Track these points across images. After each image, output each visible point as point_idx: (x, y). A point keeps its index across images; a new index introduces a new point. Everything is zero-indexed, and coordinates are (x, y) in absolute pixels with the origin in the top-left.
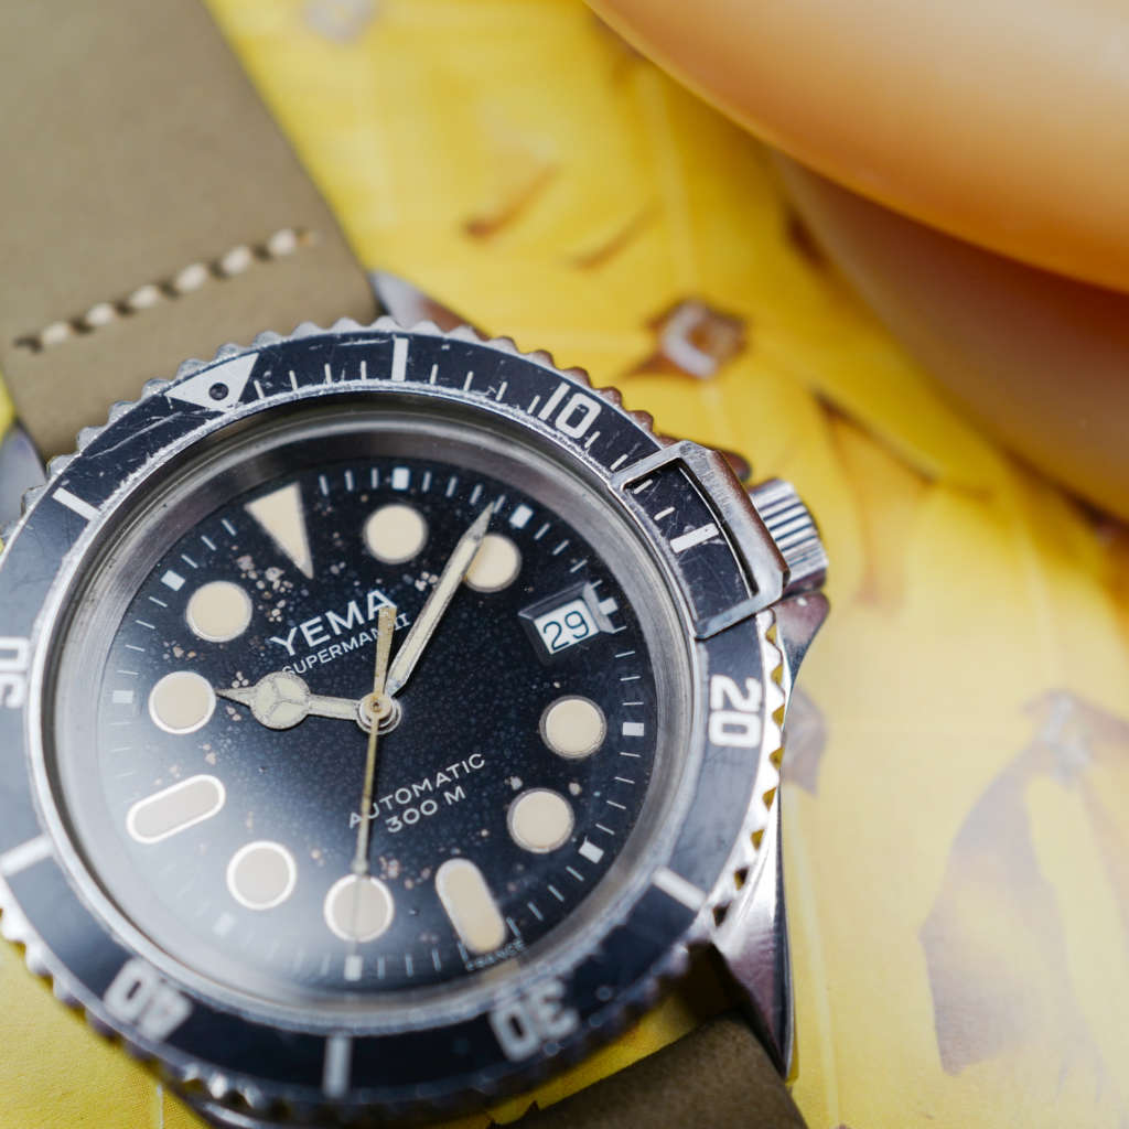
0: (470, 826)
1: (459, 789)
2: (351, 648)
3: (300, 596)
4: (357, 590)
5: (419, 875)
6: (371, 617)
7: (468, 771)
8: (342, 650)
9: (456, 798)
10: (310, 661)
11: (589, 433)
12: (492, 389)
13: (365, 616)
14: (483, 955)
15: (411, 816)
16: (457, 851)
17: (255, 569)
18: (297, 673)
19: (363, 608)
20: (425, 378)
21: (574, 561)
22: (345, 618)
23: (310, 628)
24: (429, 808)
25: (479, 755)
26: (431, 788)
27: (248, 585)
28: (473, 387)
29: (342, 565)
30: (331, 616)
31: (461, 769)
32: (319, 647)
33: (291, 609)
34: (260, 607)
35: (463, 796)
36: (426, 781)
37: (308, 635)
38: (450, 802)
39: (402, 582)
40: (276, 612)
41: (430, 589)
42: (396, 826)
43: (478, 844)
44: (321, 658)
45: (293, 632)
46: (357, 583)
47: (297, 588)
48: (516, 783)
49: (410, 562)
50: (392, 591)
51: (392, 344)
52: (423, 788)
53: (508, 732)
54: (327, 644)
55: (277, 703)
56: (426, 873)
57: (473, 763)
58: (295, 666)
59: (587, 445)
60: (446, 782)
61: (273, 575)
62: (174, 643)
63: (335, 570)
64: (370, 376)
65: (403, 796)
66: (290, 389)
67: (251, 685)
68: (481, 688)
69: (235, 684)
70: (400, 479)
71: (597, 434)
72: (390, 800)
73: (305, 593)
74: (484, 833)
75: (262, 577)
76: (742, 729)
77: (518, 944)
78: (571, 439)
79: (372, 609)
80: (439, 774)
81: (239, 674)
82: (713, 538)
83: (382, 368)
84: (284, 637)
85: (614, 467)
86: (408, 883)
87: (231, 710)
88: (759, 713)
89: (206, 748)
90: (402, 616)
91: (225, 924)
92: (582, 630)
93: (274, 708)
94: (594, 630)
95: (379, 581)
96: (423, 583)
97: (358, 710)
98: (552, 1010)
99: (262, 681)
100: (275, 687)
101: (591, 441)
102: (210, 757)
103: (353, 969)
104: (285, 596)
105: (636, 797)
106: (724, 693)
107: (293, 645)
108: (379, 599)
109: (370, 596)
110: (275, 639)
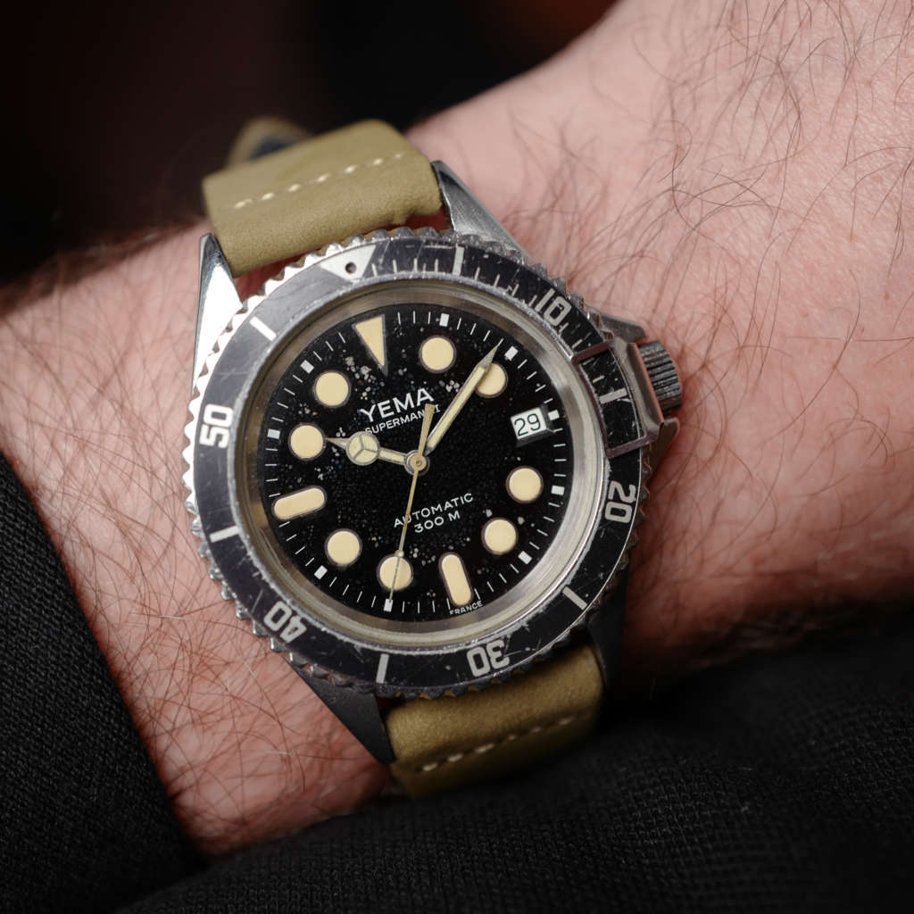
0: (461, 534)
1: (457, 512)
2: (406, 422)
3: (380, 386)
4: (412, 386)
5: (430, 558)
6: (419, 404)
7: (463, 503)
8: (400, 422)
9: (455, 518)
10: (381, 426)
11: (562, 323)
12: (510, 288)
13: (415, 403)
14: (459, 607)
15: (429, 525)
16: (451, 548)
17: (355, 366)
18: (373, 433)
20: (471, 275)
21: (538, 385)
22: (404, 403)
23: (383, 406)
24: (439, 521)
25: (470, 495)
26: (441, 511)
27: (349, 375)
28: (499, 285)
29: (405, 370)
31: (459, 501)
32: (387, 419)
33: (374, 393)
34: (356, 390)
35: (459, 517)
36: (439, 506)
37: (381, 410)
38: (451, 520)
39: (439, 385)
40: (364, 394)
41: (454, 393)
42: (420, 529)
43: (464, 545)
44: (388, 425)
45: (373, 407)
46: (412, 382)
47: (378, 381)
48: (489, 513)
49: (444, 373)
50: (432, 390)
51: (455, 250)
52: (437, 510)
53: (488, 483)
54: (391, 418)
55: (362, 450)
56: (433, 559)
57: (467, 498)
58: (373, 428)
59: (560, 331)
60: (451, 507)
61: (365, 370)
62: (305, 405)
63: (400, 372)
64: (440, 270)
65: (426, 513)
66: (392, 272)
67: (347, 436)
68: (476, 454)
69: (338, 435)
70: (444, 320)
71: (567, 324)
72: (418, 514)
73: (382, 384)
74: (468, 539)
75: (358, 371)
76: (622, 513)
77: (479, 603)
78: (551, 325)
79: (420, 400)
80: (447, 503)
81: (341, 429)
82: (624, 397)
83: (448, 267)
84: (368, 410)
85: (574, 346)
86: (423, 563)
87: (335, 450)
88: (633, 505)
89: (319, 470)
90: (437, 406)
91: (321, 572)
92: (536, 426)
93: (359, 453)
94: (543, 427)
95: (425, 383)
96: (451, 387)
97: (405, 460)
98: (499, 654)
99: (353, 436)
100: (361, 440)
101: (562, 328)
102: (321, 476)
103: (388, 606)
104: (371, 385)
105: (553, 530)
106: (616, 491)
107: (373, 415)
108: (424, 394)
109: (419, 392)
110: (363, 410)
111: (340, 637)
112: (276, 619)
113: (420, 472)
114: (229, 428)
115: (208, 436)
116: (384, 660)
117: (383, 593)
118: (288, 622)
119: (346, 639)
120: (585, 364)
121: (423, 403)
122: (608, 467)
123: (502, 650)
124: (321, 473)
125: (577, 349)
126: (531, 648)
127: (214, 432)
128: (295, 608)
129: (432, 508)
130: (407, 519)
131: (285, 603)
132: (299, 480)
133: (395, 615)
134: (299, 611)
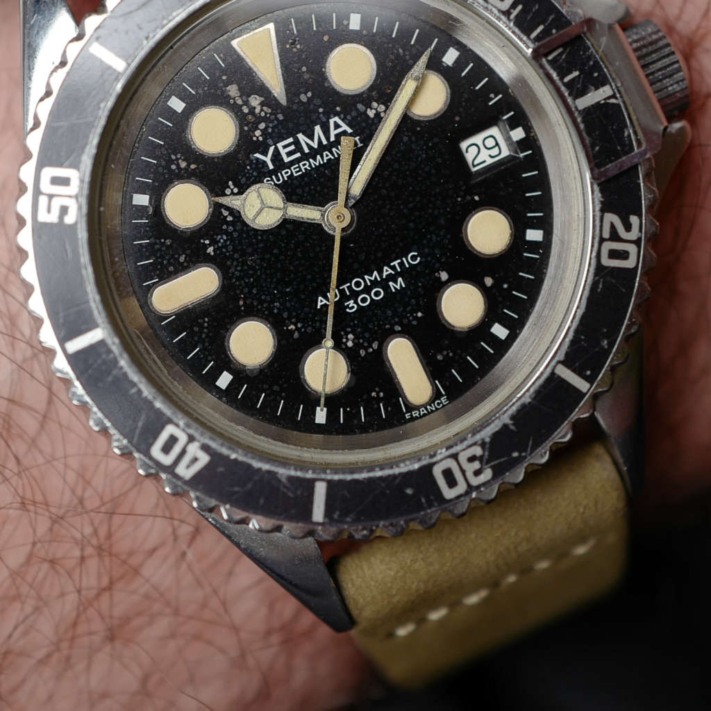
0: (409, 309)
1: (400, 279)
2: (317, 164)
3: (277, 119)
4: (321, 115)
5: (370, 346)
6: (332, 139)
7: (407, 266)
8: (310, 165)
9: (398, 287)
10: (285, 174)
11: (513, 6)
13: (328, 138)
14: (417, 408)
15: (364, 300)
16: (398, 328)
17: (241, 96)
18: (275, 184)
19: (326, 132)
21: (492, 96)
22: (313, 140)
23: (285, 147)
24: (377, 294)
25: (416, 254)
26: (379, 279)
27: (235, 109)
29: (309, 94)
30: (301, 136)
31: (401, 264)
32: (292, 163)
33: (270, 130)
34: (246, 128)
35: (404, 286)
36: (375, 273)
37: (283, 152)
38: (394, 290)
39: (357, 110)
40: (258, 133)
41: (379, 118)
42: (353, 307)
43: (415, 323)
44: (294, 171)
45: (272, 149)
46: (321, 110)
47: (274, 113)
48: (444, 276)
49: (363, 93)
50: (349, 117)
52: (373, 279)
53: (438, 235)
54: (298, 161)
55: (261, 210)
56: (375, 345)
57: (412, 259)
58: (274, 177)
59: (512, 17)
60: (391, 273)
61: (255, 101)
62: (179, 156)
63: (303, 98)
65: (358, 284)
67: (241, 193)
68: (418, 199)
69: (228, 191)
70: (355, 21)
71: (520, 7)
72: (348, 287)
73: (281, 117)
74: (420, 314)
75: (246, 103)
76: (624, 255)
77: (444, 399)
78: (500, 11)
79: (333, 133)
80: (385, 268)
81: (230, 183)
82: (609, 98)
84: (265, 153)
85: (534, 35)
86: (362, 353)
87: (225, 213)
88: (637, 242)
89: (207, 242)
90: (357, 139)
91: (224, 380)
92: (496, 151)
93: (259, 213)
94: (506, 153)
95: (338, 109)
96: (374, 111)
97: (323, 215)
98: (477, 465)
99: (248, 190)
100: (259, 196)
101: (515, 13)
102: (210, 250)
103: (321, 416)
104: (264, 119)
105: (533, 289)
106: (613, 226)
107: (272, 160)
108: (338, 124)
109: (332, 121)
110: (257, 155)
111: (256, 464)
112: (167, 449)
113: (343, 230)
114: (76, 197)
115: (49, 211)
116: (320, 490)
117: (311, 400)
118: (183, 452)
119: (266, 467)
120: (550, 58)
121: (338, 136)
122: (598, 195)
123: (481, 459)
124: (210, 245)
125: (537, 39)
126: (520, 453)
127: (57, 204)
128: (191, 431)
129: (366, 277)
130: (333, 295)
131: (177, 425)
132: (182, 259)
133: (331, 427)
134: (197, 435)
